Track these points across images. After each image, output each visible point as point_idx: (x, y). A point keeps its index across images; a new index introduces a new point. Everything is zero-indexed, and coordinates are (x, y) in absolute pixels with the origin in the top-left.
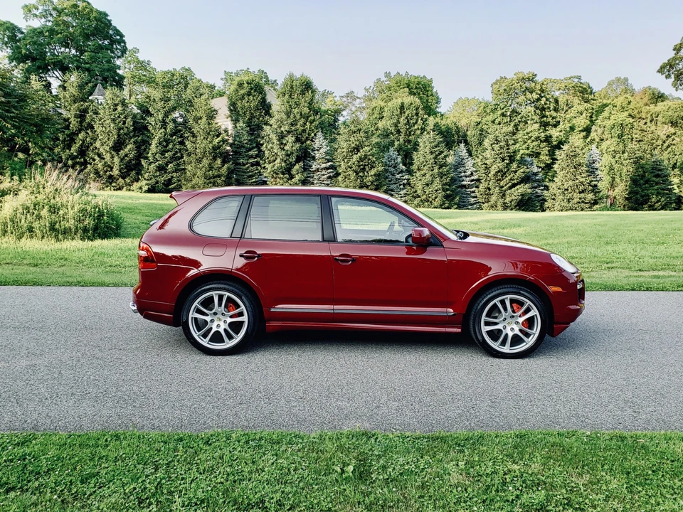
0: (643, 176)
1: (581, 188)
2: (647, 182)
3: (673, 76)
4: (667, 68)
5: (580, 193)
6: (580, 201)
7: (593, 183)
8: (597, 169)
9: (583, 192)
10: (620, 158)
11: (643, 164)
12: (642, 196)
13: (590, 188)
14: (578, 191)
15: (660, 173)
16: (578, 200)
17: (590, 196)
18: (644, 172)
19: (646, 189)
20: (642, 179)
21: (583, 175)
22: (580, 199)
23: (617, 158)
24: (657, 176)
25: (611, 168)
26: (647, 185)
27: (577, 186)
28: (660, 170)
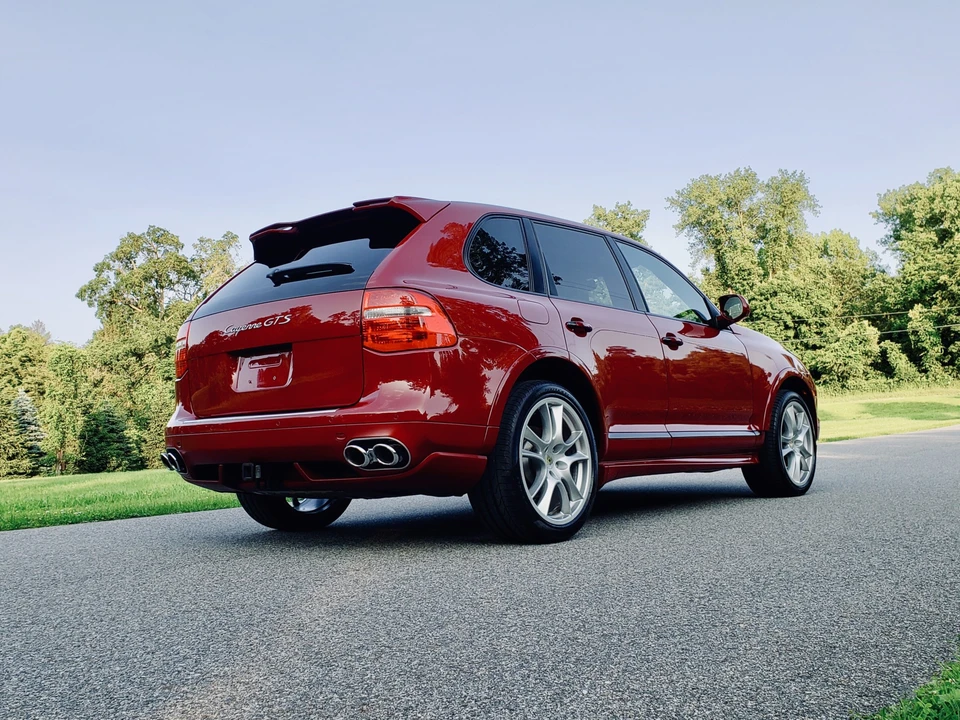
0: (96, 432)
1: (11, 451)
2: (102, 439)
3: (96, 303)
4: (88, 292)
5: (9, 459)
6: (11, 471)
7: (29, 444)
8: (29, 423)
9: (13, 457)
10: (71, 404)
11: (94, 415)
12: (99, 460)
13: (25, 451)
14: (6, 456)
15: (114, 426)
16: (8, 470)
17: (26, 463)
18: (97, 426)
19: (102, 449)
20: (95, 435)
21: (12, 433)
22: (12, 468)
23: (67, 405)
24: (112, 431)
25: (60, 419)
26: (103, 444)
27: (5, 449)
28: (113, 423)
